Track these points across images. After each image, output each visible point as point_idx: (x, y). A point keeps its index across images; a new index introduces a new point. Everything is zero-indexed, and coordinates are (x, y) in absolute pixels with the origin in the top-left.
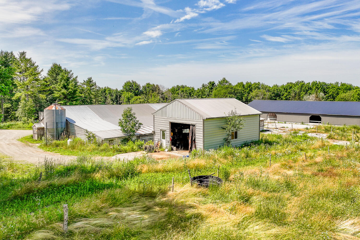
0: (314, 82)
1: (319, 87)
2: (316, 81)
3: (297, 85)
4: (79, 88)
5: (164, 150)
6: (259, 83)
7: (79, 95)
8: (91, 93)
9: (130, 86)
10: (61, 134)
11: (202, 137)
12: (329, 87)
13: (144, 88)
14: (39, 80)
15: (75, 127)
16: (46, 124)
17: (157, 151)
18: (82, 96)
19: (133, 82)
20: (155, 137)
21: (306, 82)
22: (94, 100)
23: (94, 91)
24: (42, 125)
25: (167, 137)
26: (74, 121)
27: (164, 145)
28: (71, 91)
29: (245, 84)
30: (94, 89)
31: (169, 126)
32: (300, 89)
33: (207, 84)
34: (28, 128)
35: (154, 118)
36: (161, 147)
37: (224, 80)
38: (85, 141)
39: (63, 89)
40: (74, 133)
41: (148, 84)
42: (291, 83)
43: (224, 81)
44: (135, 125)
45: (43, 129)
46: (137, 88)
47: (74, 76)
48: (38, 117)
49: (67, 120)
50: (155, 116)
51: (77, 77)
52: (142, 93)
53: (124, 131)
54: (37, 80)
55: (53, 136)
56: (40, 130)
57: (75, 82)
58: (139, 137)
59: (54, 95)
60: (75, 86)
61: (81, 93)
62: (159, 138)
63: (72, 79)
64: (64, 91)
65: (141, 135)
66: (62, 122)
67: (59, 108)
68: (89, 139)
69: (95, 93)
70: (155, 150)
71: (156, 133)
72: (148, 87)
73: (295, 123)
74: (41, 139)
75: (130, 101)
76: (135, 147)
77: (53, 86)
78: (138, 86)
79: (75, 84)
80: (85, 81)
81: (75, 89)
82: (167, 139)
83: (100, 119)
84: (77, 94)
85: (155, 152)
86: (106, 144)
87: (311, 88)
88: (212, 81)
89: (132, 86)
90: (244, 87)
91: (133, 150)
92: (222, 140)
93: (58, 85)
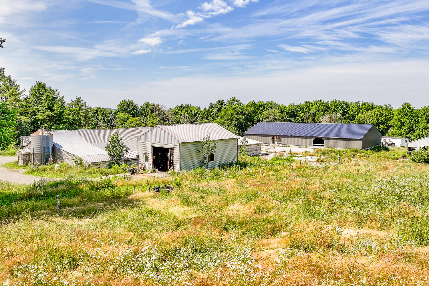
0: (333, 101)
1: (339, 106)
2: (336, 100)
3: (315, 105)
4: (66, 109)
5: (146, 173)
6: (272, 102)
7: (67, 116)
8: (80, 115)
9: (126, 106)
10: (48, 159)
11: (179, 160)
12: (349, 106)
13: (143, 108)
14: (21, 101)
15: (63, 152)
16: (33, 149)
17: (140, 173)
18: (69, 118)
19: (130, 101)
20: (139, 160)
21: (325, 101)
22: (84, 122)
23: (83, 112)
24: (28, 151)
25: (150, 160)
26: (61, 146)
27: (147, 168)
28: (57, 113)
29: (257, 103)
30: (83, 110)
31: (151, 150)
32: (318, 108)
33: (215, 103)
34: (9, 154)
35: (138, 142)
36: (144, 169)
37: (234, 98)
38: (72, 165)
39: (48, 110)
40: (61, 158)
41: (147, 104)
42: (309, 102)
43: (234, 100)
44: (122, 150)
45: (29, 154)
46: (134, 108)
47: (61, 96)
48: (20, 142)
49: (54, 145)
50: (139, 140)
51: (63, 97)
52: (140, 113)
53: (111, 155)
54: (18, 101)
55: (40, 161)
56: (26, 155)
57: (61, 103)
58: (126, 161)
59: (37, 118)
60: (61, 107)
61: (69, 115)
62: (143, 161)
63: (58, 99)
64: (49, 113)
65: (129, 159)
66: (49, 148)
67: (46, 133)
68: (76, 163)
69: (85, 114)
70: (138, 172)
71: (140, 157)
72: (147, 107)
73: (299, 146)
74: (27, 165)
75: (126, 123)
76: (120, 170)
77: (36, 107)
78: (135, 106)
79: (62, 105)
80: (73, 101)
81: (61, 110)
82: (150, 162)
83: (88, 144)
84: (64, 116)
85: (138, 173)
86: (93, 168)
87: (329, 107)
88: (221, 99)
89: (129, 106)
90: (255, 107)
91: (118, 173)
92: (199, 162)
93: (42, 106)
